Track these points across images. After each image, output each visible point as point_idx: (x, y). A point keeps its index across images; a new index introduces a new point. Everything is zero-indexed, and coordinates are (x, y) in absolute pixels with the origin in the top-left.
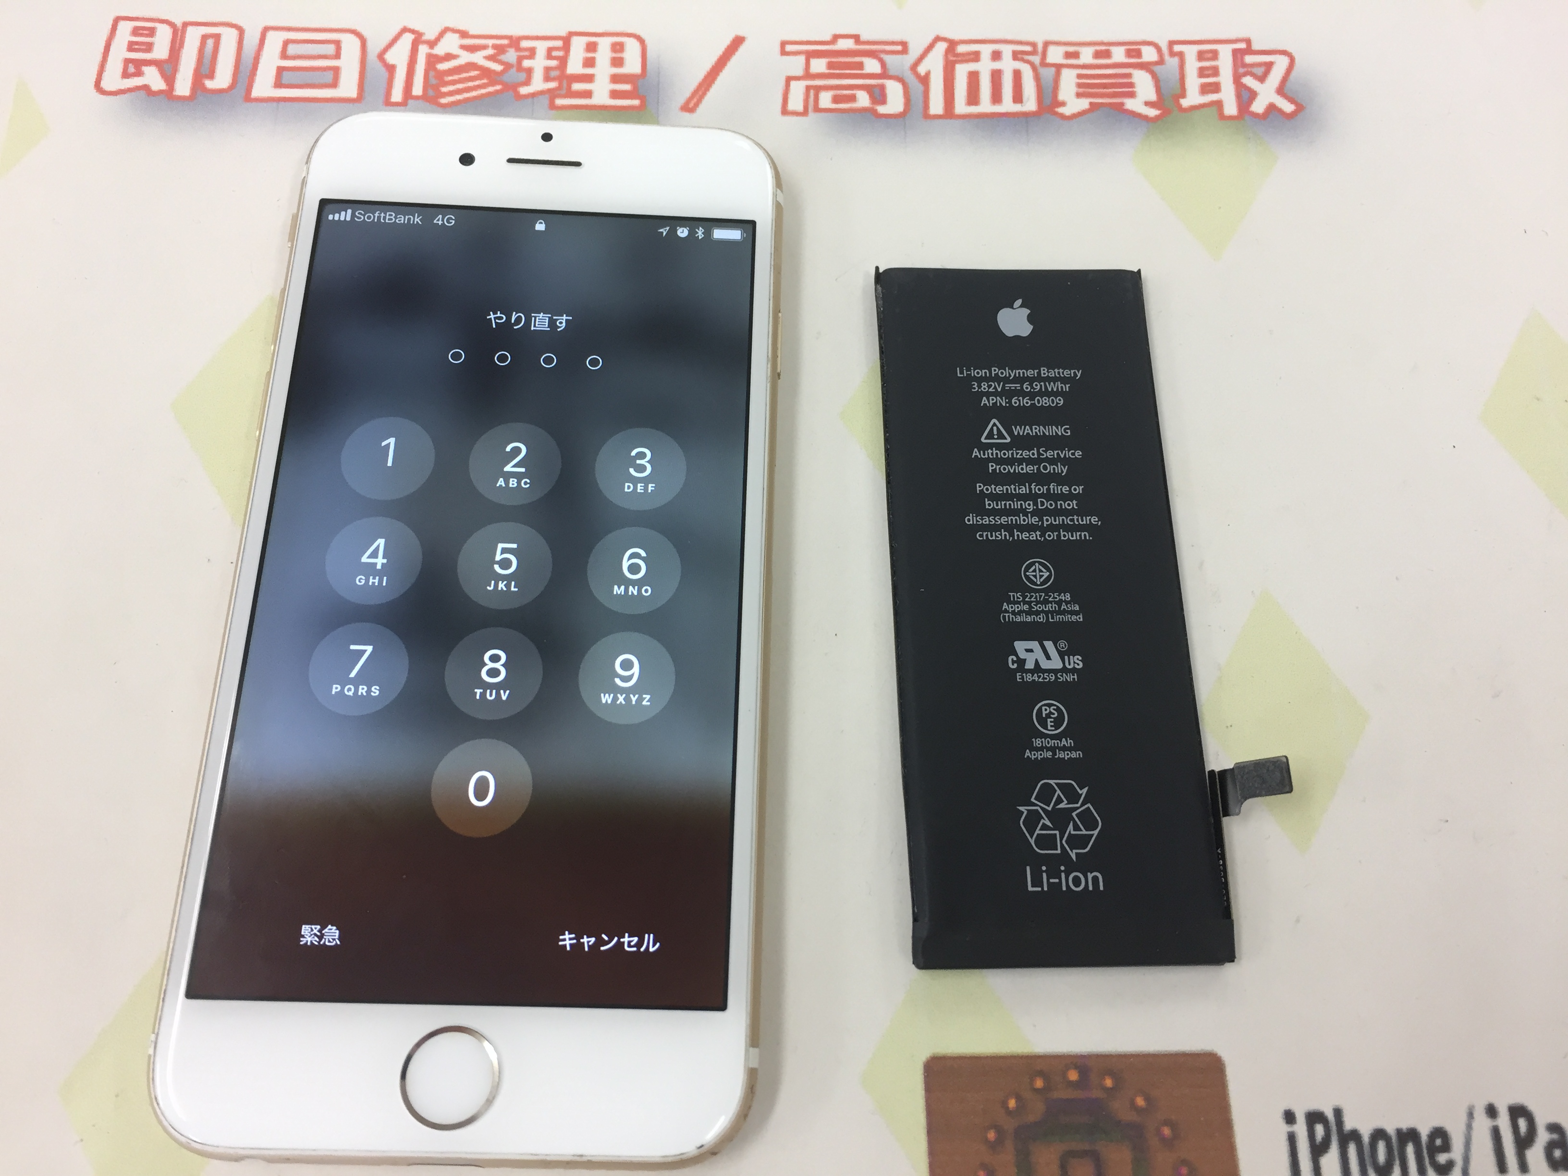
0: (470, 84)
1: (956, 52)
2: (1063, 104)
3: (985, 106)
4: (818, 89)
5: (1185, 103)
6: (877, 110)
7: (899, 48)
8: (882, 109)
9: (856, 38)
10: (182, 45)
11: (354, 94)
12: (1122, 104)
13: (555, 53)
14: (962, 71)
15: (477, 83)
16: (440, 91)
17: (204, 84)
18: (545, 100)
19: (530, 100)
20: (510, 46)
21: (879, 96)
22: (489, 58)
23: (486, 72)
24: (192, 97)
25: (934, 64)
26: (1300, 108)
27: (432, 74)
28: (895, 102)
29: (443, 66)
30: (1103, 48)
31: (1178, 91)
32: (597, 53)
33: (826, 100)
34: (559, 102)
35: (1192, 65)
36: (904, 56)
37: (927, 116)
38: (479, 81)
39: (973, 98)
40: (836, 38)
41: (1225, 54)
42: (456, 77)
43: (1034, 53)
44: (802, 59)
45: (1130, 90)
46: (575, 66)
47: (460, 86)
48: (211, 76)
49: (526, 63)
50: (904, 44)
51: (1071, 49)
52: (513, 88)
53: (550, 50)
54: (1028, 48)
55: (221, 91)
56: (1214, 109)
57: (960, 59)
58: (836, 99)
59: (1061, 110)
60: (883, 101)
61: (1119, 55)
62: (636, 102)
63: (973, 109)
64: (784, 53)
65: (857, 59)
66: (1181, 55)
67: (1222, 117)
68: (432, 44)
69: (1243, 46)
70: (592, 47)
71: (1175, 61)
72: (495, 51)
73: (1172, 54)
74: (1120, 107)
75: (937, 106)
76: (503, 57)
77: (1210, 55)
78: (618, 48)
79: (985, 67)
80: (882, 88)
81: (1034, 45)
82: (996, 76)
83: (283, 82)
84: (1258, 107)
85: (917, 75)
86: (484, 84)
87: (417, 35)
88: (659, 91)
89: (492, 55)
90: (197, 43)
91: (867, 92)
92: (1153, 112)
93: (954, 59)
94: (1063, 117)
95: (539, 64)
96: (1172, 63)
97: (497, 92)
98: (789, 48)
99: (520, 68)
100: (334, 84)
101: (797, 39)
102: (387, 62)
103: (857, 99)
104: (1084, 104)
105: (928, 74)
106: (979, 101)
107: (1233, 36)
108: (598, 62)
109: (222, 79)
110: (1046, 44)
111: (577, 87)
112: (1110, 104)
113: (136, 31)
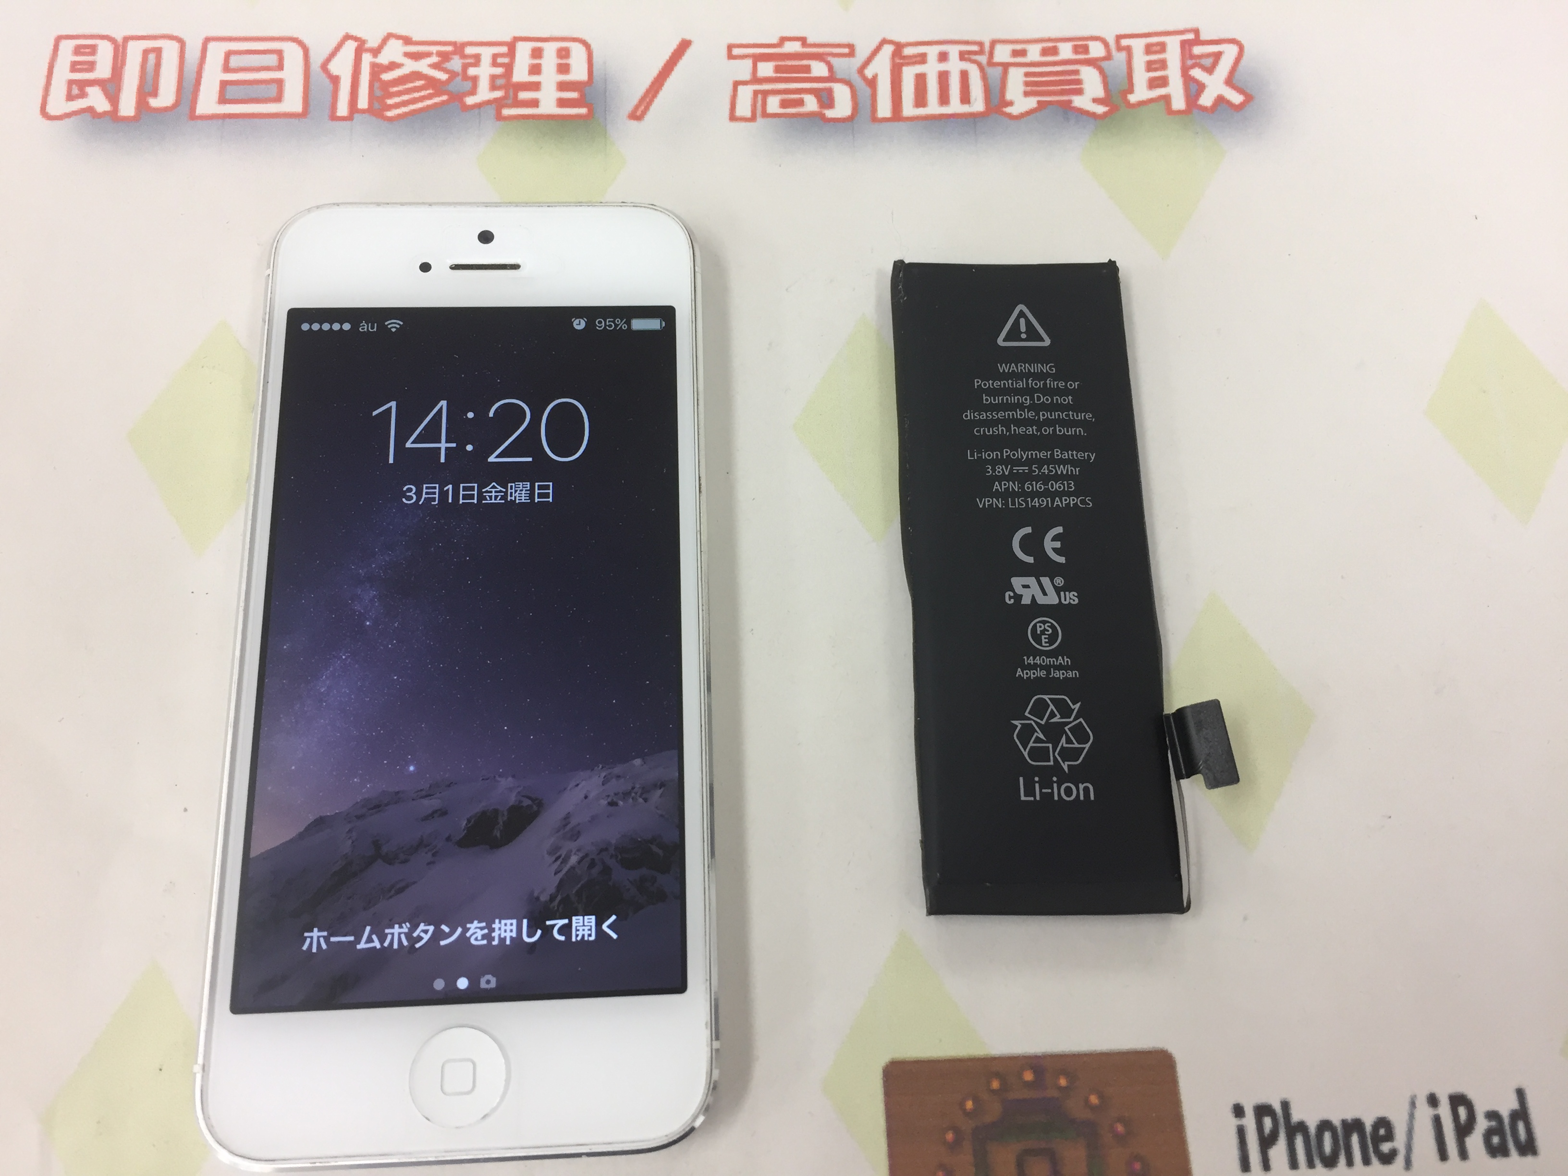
0: (416, 95)
1: (903, 55)
2: (1011, 104)
3: (933, 107)
4: (766, 94)
5: (1133, 98)
6: (825, 114)
7: (846, 50)
8: (830, 113)
9: (803, 40)
10: (124, 63)
11: (298, 108)
12: (1070, 102)
13: (500, 60)
14: (909, 74)
15: (423, 93)
16: (386, 102)
17: (148, 103)
18: (491, 111)
19: (476, 111)
20: (454, 53)
21: (826, 99)
22: (435, 66)
23: (431, 82)
24: (136, 119)
25: (881, 67)
26: (1249, 98)
27: (377, 85)
28: (842, 107)
29: (387, 77)
30: (1050, 44)
31: (1126, 87)
32: (542, 59)
33: (773, 104)
34: (506, 112)
35: (1140, 60)
36: (852, 59)
37: (875, 119)
38: (425, 91)
39: (921, 100)
40: (783, 40)
41: (1173, 45)
42: (401, 88)
43: (981, 52)
44: (749, 62)
45: (1078, 87)
46: (521, 74)
47: (406, 97)
48: (155, 93)
49: (472, 71)
50: (851, 47)
51: (1019, 47)
52: (457, 98)
53: (495, 56)
54: (975, 48)
55: (166, 109)
56: (1162, 104)
57: (907, 61)
58: (784, 104)
59: (1008, 110)
60: (830, 104)
61: (1066, 51)
62: (583, 111)
63: (921, 111)
64: (731, 57)
65: (805, 62)
66: (1128, 49)
67: (1170, 111)
68: (376, 52)
69: (1191, 36)
70: (537, 53)
71: (1123, 55)
72: (440, 59)
73: (1120, 48)
74: (1067, 106)
75: (884, 109)
76: (448, 65)
77: (1158, 48)
78: (564, 53)
79: (932, 69)
80: (830, 91)
81: (981, 44)
82: (943, 77)
83: (227, 97)
84: (1206, 100)
85: (864, 78)
86: (430, 94)
87: (360, 43)
88: (606, 99)
89: (436, 63)
90: (139, 59)
91: (815, 96)
92: (1100, 109)
93: (902, 61)
94: (1010, 116)
95: (484, 72)
96: (1120, 57)
97: (443, 103)
98: (736, 51)
99: (466, 77)
100: (278, 99)
101: (744, 42)
102: (331, 73)
103: (805, 104)
104: (1031, 103)
105: (875, 77)
106: (927, 103)
107: (1181, 27)
108: (544, 69)
109: (165, 97)
110: (993, 43)
111: (523, 95)
112: (1058, 102)
113: (78, 50)
